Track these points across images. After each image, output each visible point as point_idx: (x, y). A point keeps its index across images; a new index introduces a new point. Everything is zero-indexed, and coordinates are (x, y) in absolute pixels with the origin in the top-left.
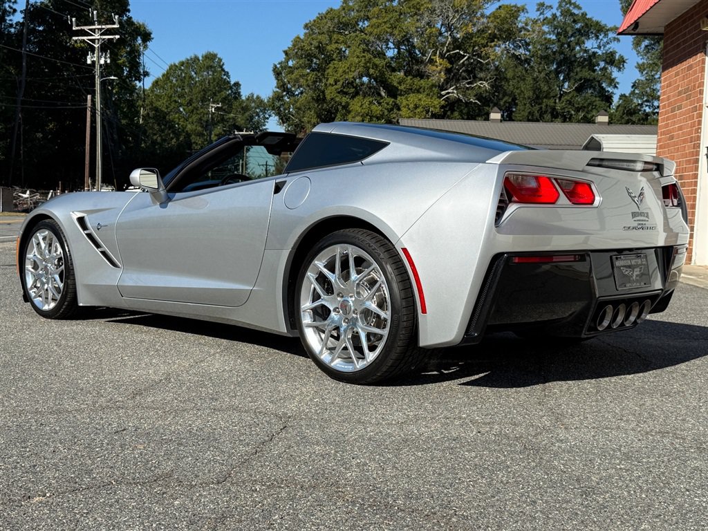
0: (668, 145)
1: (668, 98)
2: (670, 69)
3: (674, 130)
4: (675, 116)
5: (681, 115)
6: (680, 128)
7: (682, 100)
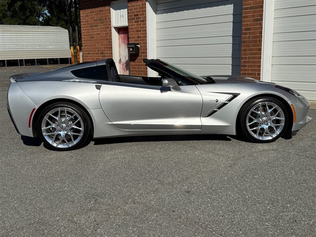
0: (90, 40)
1: (87, 21)
2: (87, 10)
3: (93, 35)
4: (94, 29)
5: (97, 29)
6: (99, 34)
7: (98, 23)
